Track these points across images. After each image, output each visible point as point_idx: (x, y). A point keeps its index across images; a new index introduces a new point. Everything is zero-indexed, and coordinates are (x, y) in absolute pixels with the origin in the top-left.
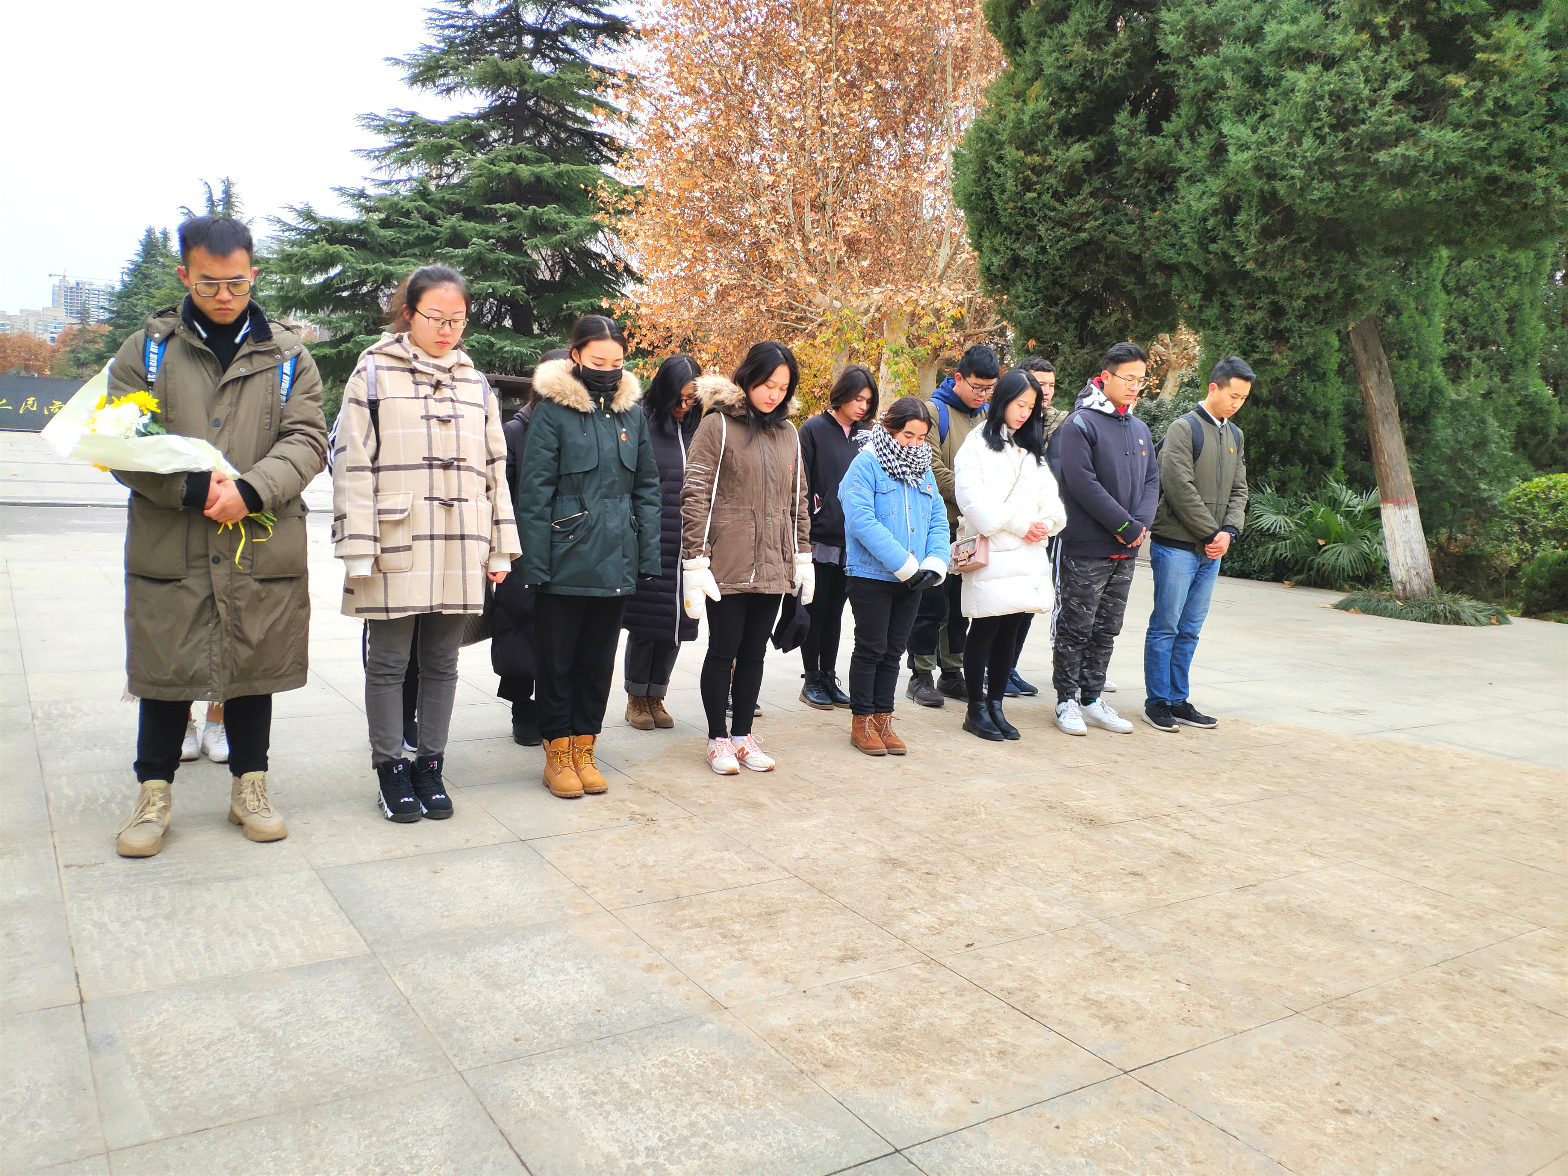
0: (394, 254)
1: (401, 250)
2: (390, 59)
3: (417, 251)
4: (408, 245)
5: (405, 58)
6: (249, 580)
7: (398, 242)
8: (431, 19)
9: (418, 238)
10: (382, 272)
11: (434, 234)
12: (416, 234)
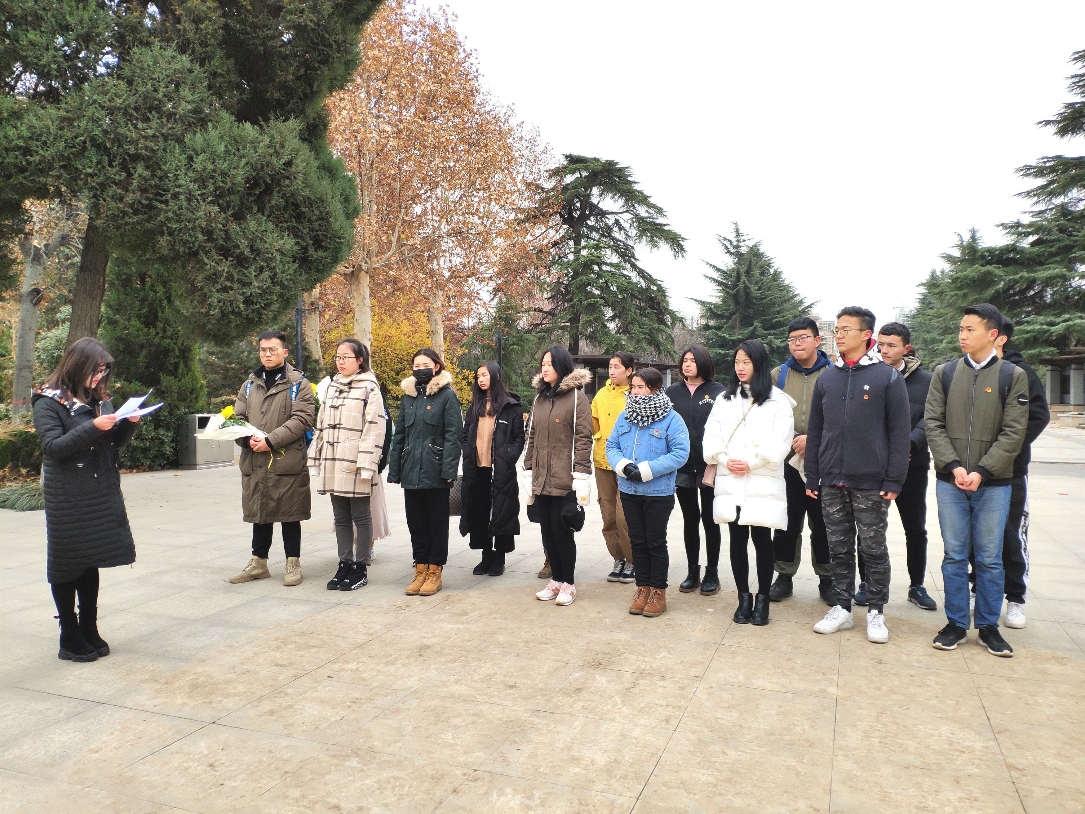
0: (1041, 264)
1: (1047, 260)
2: (1042, 122)
3: (1058, 259)
4: (1052, 255)
5: (1054, 118)
6: (273, 475)
7: (1044, 255)
8: (1074, 83)
9: (1059, 248)
10: (1027, 279)
11: (1072, 243)
12: (1057, 246)
